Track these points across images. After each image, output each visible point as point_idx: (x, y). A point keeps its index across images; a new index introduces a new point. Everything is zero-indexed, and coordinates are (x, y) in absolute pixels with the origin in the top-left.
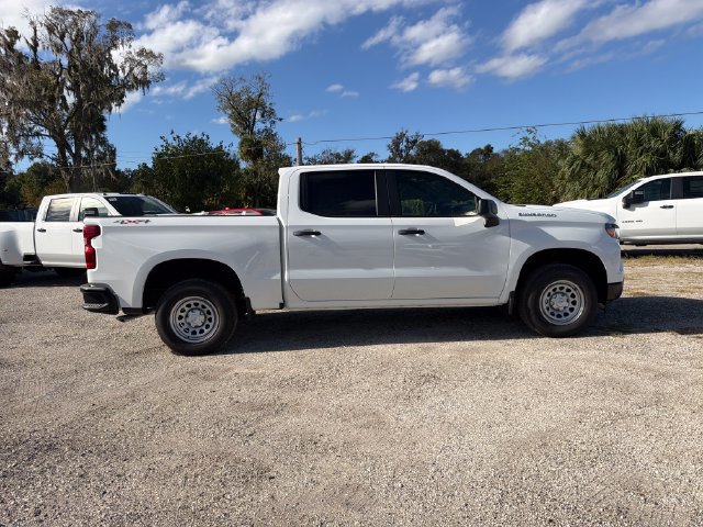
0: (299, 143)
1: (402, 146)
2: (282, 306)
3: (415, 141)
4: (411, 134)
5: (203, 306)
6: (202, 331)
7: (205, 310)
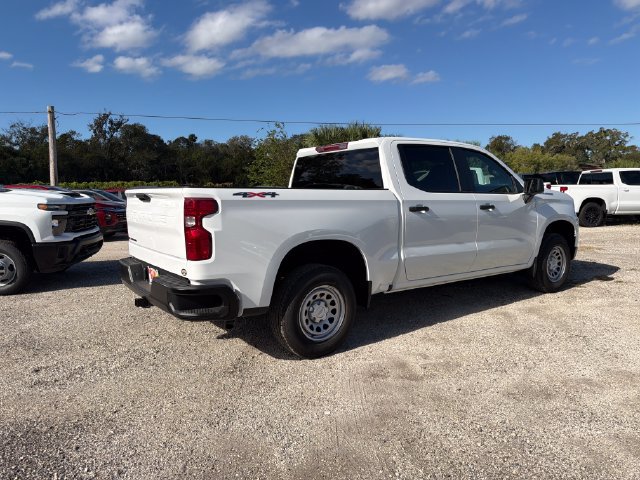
0: (52, 112)
1: (106, 127)
2: (391, 287)
3: (119, 124)
4: (115, 118)
5: (329, 297)
6: (326, 327)
7: (329, 301)
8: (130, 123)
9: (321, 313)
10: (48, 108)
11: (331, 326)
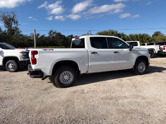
1: (52, 33)
2: (87, 72)
3: (55, 32)
4: (54, 31)
5: (68, 74)
6: (68, 81)
7: (69, 75)
8: (57, 32)
9: (66, 77)
10: (34, 30)
11: (69, 80)
